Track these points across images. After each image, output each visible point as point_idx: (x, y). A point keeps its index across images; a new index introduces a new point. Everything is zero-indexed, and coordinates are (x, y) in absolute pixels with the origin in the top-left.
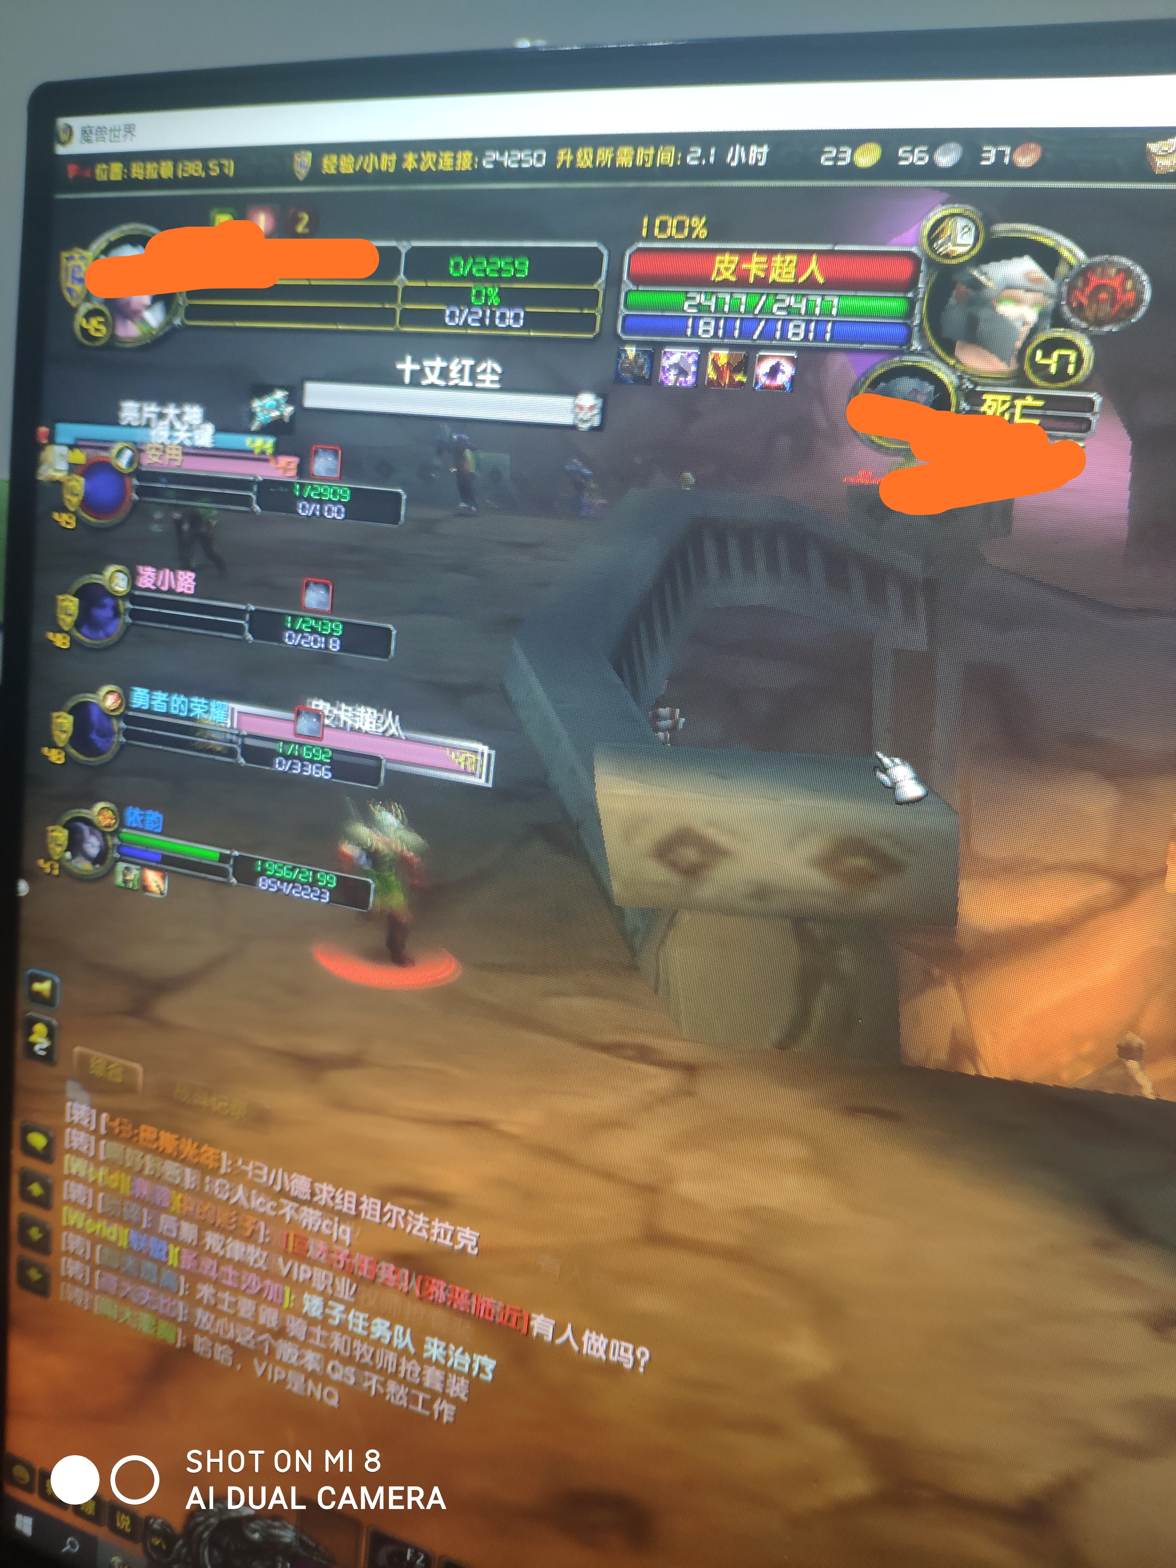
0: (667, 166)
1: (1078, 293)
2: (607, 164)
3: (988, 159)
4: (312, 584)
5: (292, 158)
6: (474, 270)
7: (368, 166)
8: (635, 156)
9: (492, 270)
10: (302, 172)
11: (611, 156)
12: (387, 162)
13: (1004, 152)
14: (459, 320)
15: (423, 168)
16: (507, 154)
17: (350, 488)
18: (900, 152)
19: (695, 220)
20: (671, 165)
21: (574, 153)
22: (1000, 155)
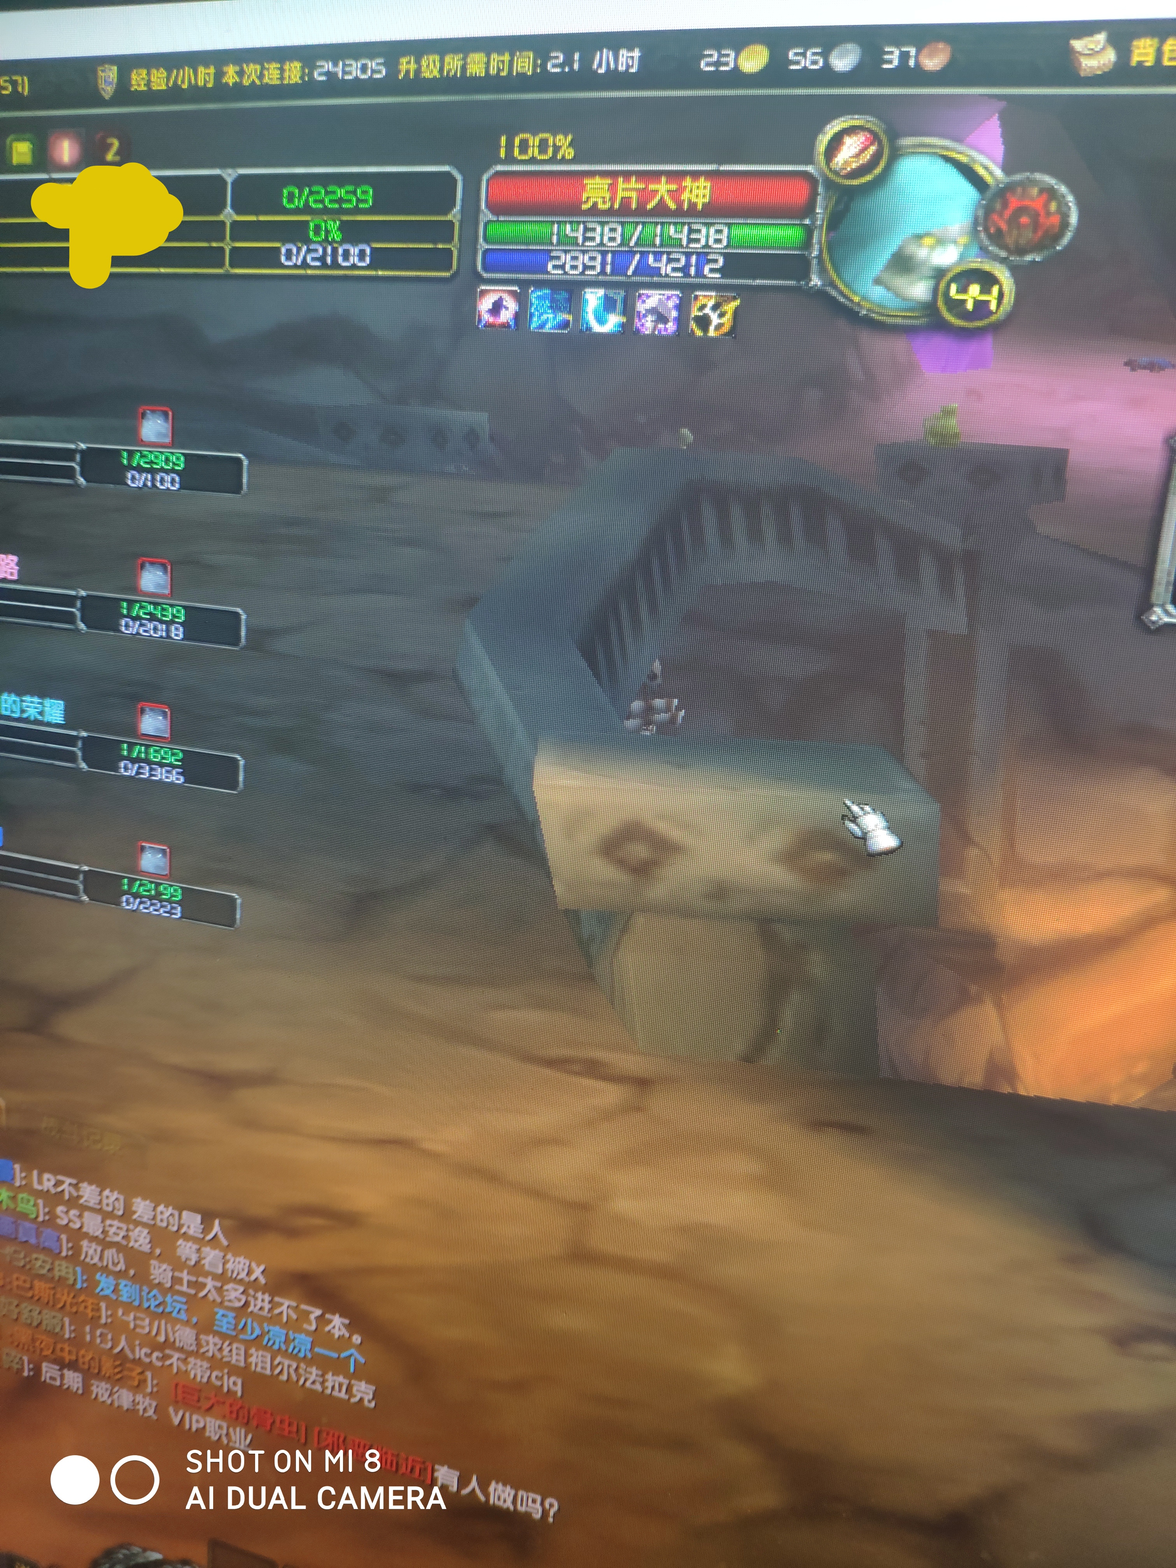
0: (524, 74)
1: (995, 217)
2: (456, 73)
3: (890, 62)
4: (147, 565)
5: (95, 72)
6: (311, 200)
7: (183, 82)
8: (488, 64)
9: (331, 201)
10: (108, 90)
11: (460, 63)
12: (205, 76)
13: (908, 52)
14: (297, 259)
15: (246, 82)
16: (341, 63)
17: (183, 454)
18: (791, 55)
19: (560, 137)
20: (530, 73)
21: (418, 62)
22: (904, 56)
